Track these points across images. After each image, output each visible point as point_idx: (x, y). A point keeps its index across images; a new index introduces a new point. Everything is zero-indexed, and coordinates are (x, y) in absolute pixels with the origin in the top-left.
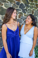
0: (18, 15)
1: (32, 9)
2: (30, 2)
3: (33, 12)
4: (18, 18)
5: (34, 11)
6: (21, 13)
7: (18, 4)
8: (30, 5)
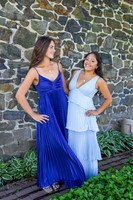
0: (63, 47)
1: (97, 34)
2: (93, 16)
3: (100, 41)
4: (62, 56)
5: (104, 38)
6: (69, 43)
7: (63, 21)
8: (92, 23)
